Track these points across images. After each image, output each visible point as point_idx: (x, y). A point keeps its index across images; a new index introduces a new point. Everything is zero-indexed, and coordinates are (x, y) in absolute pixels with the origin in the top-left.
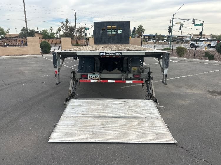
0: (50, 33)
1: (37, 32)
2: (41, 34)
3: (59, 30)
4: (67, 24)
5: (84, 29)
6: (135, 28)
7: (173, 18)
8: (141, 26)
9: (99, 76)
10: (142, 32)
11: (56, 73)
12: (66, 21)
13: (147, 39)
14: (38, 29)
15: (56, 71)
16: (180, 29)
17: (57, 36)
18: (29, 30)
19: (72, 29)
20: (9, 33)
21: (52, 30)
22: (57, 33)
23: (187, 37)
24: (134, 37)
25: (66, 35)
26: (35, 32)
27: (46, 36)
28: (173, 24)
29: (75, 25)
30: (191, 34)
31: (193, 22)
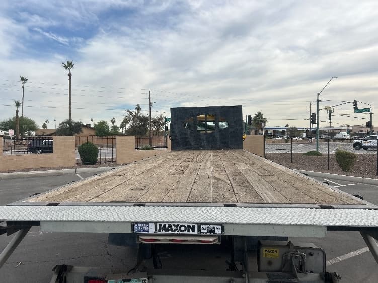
1: (88, 126)
2: (94, 129)
3: (125, 122)
5: (163, 120)
6: (250, 117)
7: (318, 99)
8: (260, 113)
10: (263, 124)
13: (271, 134)
14: (92, 120)
16: (330, 118)
17: (122, 131)
18: (74, 123)
19: (144, 120)
20: (46, 127)
21: (114, 122)
22: (122, 126)
23: (341, 130)
24: (249, 133)
26: (84, 126)
28: (318, 110)
29: (149, 114)
30: (348, 126)
31: (354, 105)
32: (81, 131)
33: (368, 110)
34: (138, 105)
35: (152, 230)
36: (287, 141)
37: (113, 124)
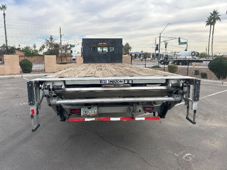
0: (33, 50)
1: (19, 49)
2: (23, 51)
3: (43, 47)
4: (52, 41)
5: (69, 47)
7: (160, 36)
8: (127, 44)
9: (96, 111)
10: (129, 50)
11: (33, 113)
12: (50, 38)
14: (19, 46)
15: (33, 111)
16: (166, 47)
17: (41, 53)
18: (9, 47)
21: (35, 47)
22: (41, 50)
25: (50, 53)
26: (16, 49)
27: (28, 53)
28: (160, 42)
29: (60, 43)
30: (175, 52)
31: (179, 40)
32: (15, 53)
33: (185, 43)
34: (51, 36)
35: (108, 83)
36: (142, 60)
37: (35, 48)
